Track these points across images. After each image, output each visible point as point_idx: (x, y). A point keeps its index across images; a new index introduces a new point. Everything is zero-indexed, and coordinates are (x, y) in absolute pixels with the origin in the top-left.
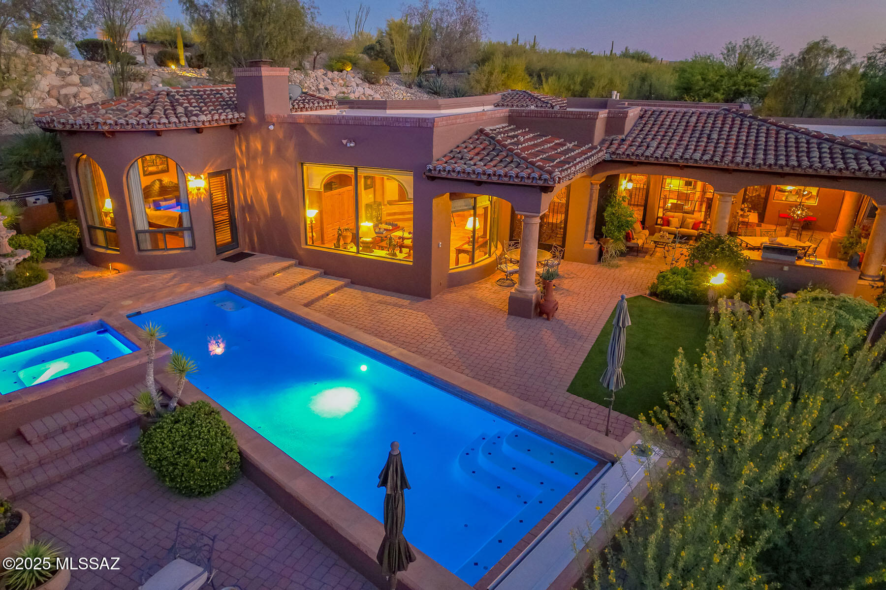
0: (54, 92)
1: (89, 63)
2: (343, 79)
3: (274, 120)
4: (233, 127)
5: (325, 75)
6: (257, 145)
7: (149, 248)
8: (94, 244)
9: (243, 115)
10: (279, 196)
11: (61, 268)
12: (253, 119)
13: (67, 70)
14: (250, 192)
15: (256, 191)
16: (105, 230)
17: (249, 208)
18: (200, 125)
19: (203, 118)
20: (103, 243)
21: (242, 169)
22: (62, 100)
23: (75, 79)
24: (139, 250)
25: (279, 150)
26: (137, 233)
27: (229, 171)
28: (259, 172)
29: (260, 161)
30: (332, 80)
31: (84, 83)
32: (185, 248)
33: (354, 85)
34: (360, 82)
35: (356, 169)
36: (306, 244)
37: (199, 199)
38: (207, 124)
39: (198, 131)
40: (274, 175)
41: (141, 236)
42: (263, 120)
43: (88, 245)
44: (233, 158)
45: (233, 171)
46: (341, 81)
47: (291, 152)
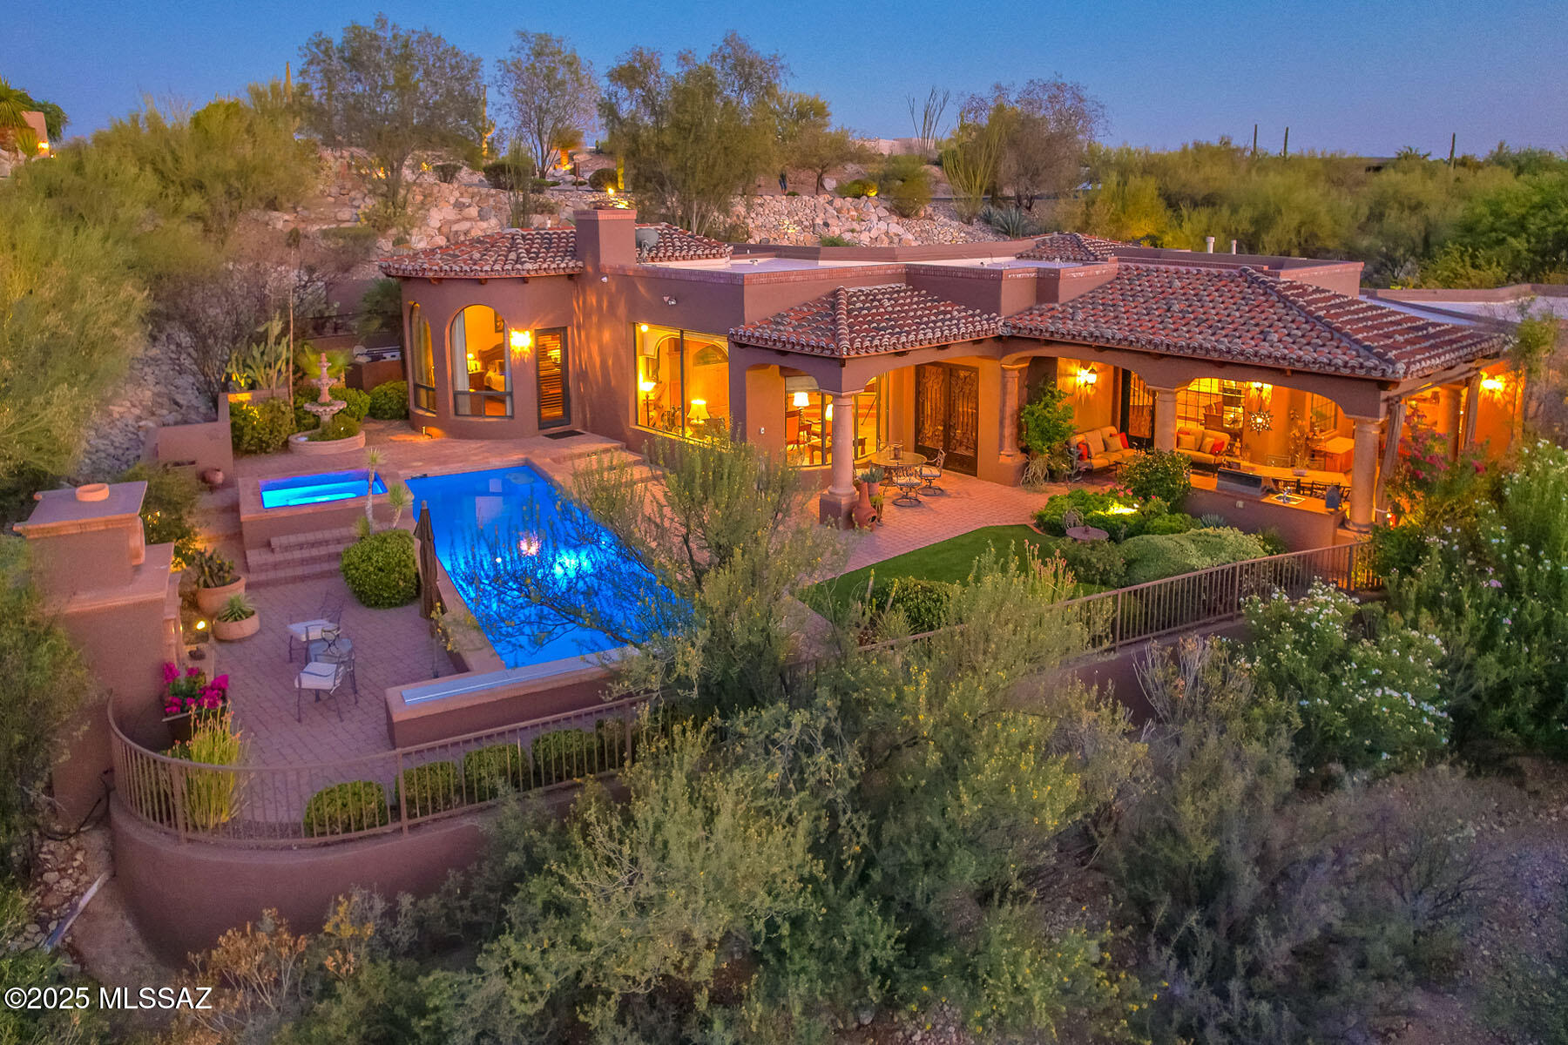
0: (445, 229)
1: (493, 191)
2: (856, 209)
3: (608, 271)
4: (570, 277)
5: (830, 203)
6: (592, 300)
7: (468, 412)
8: (418, 405)
9: (580, 264)
10: (610, 362)
11: (382, 430)
12: (590, 269)
13: (466, 200)
14: (584, 356)
15: (590, 356)
16: (428, 389)
17: (583, 375)
18: (524, 274)
19: (528, 266)
20: (424, 405)
21: (579, 328)
22: (451, 238)
23: (473, 211)
24: (456, 414)
25: (612, 306)
26: (456, 394)
27: (565, 329)
28: (594, 332)
29: (595, 319)
30: (839, 211)
31: (482, 217)
32: (506, 416)
33: (875, 219)
34: (884, 213)
35: (682, 332)
36: (637, 424)
37: (522, 359)
38: (533, 274)
39: (525, 280)
40: (607, 336)
41: (461, 399)
42: (599, 272)
43: (412, 407)
44: (570, 314)
45: (569, 329)
46: (854, 213)
47: (622, 310)
